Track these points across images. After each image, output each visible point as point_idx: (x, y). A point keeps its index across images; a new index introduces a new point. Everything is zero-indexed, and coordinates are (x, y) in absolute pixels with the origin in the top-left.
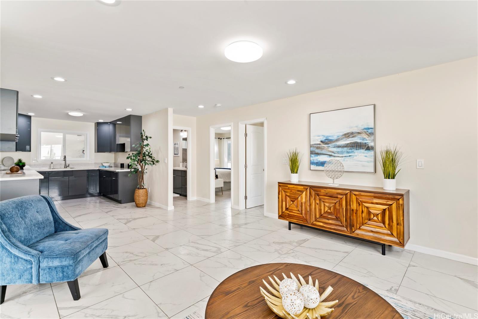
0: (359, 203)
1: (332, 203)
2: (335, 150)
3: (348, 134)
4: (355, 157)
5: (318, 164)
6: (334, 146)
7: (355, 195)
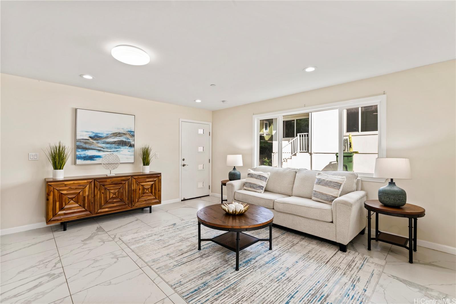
0: (138, 184)
1: (117, 189)
2: (104, 145)
3: (116, 133)
4: (121, 152)
5: (85, 159)
6: (103, 142)
7: (135, 179)
